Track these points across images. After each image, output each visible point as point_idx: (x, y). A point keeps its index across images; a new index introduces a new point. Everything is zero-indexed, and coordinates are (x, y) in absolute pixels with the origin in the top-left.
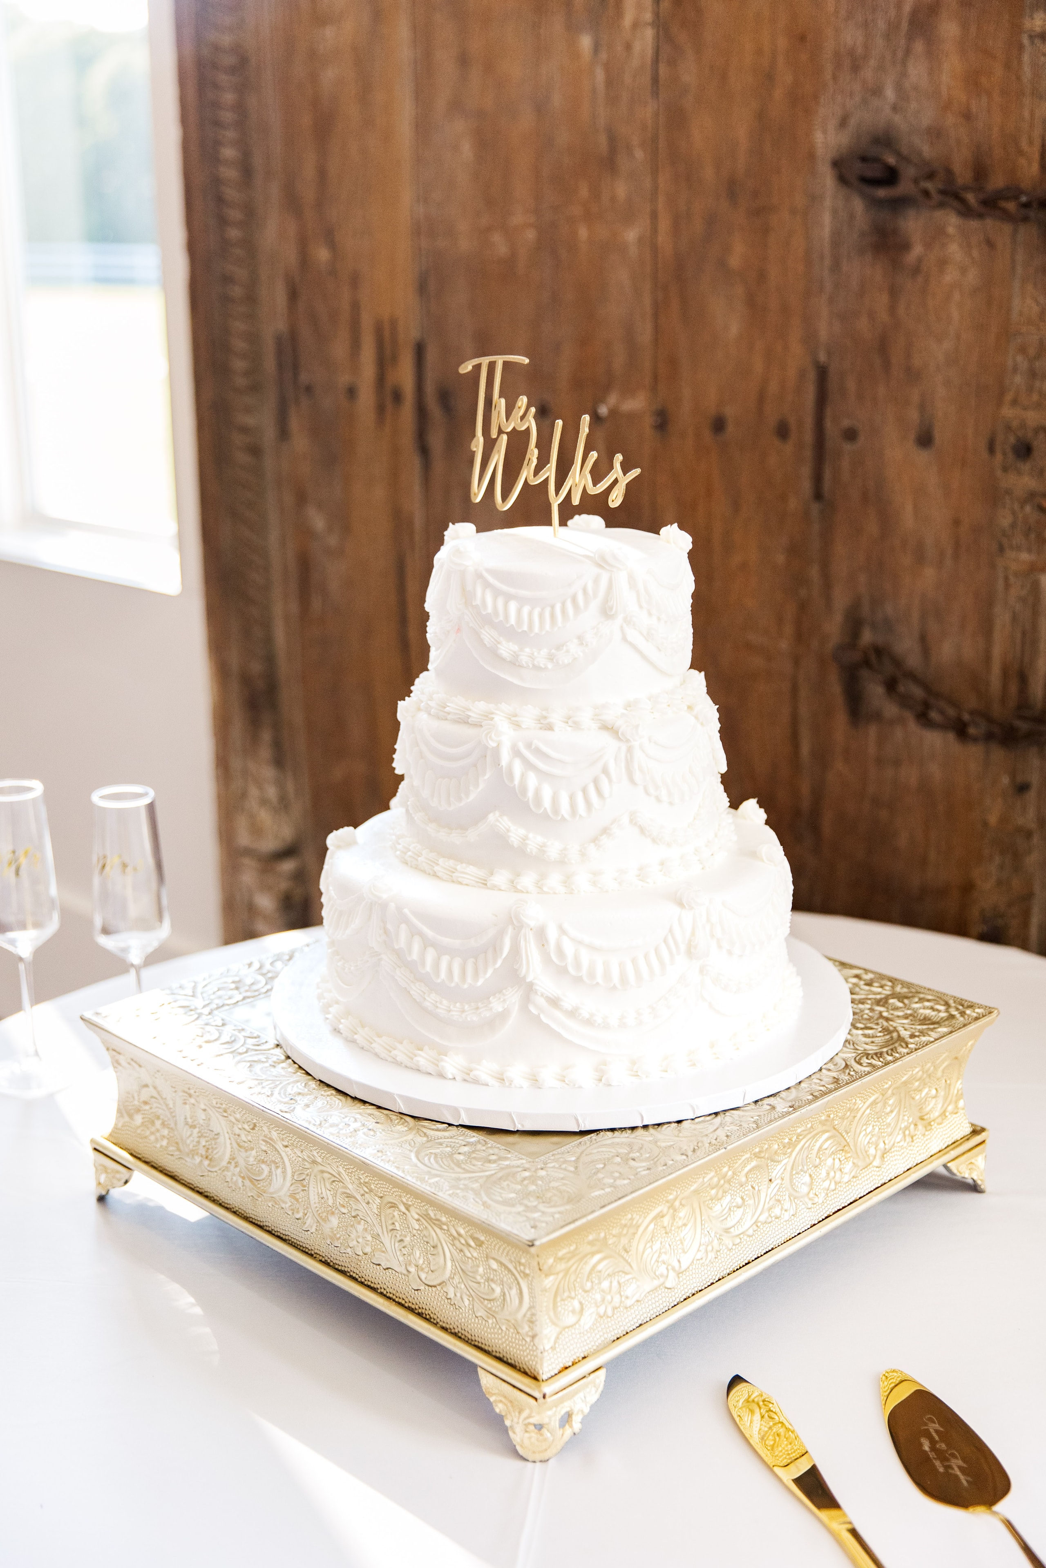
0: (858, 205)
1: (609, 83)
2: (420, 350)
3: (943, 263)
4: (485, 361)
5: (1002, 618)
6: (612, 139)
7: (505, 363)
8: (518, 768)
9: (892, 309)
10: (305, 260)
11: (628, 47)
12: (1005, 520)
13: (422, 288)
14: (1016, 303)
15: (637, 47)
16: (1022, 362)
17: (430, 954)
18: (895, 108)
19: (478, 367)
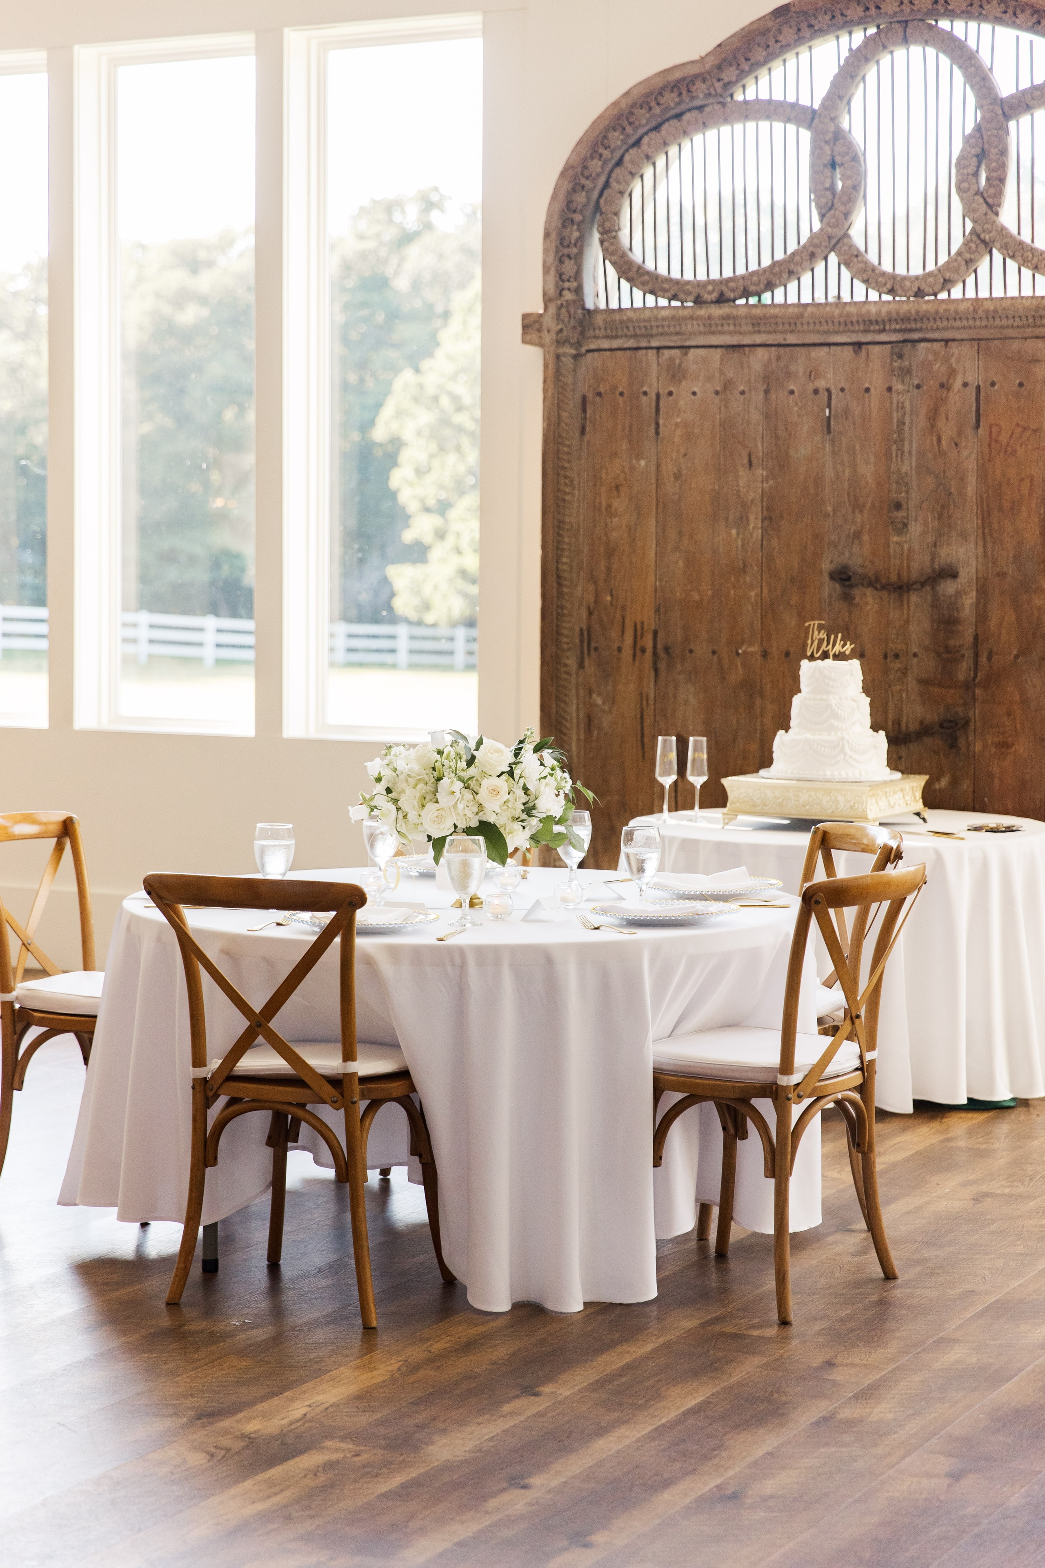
0: (837, 586)
1: (743, 545)
2: (655, 633)
3: (866, 604)
4: (812, 623)
5: (891, 706)
6: (744, 564)
7: (818, 624)
8: (836, 709)
9: (850, 617)
10: (597, 601)
11: (751, 535)
12: (891, 677)
13: (657, 610)
14: (891, 615)
15: (755, 535)
16: (894, 631)
17: (823, 749)
18: (848, 559)
19: (810, 625)
